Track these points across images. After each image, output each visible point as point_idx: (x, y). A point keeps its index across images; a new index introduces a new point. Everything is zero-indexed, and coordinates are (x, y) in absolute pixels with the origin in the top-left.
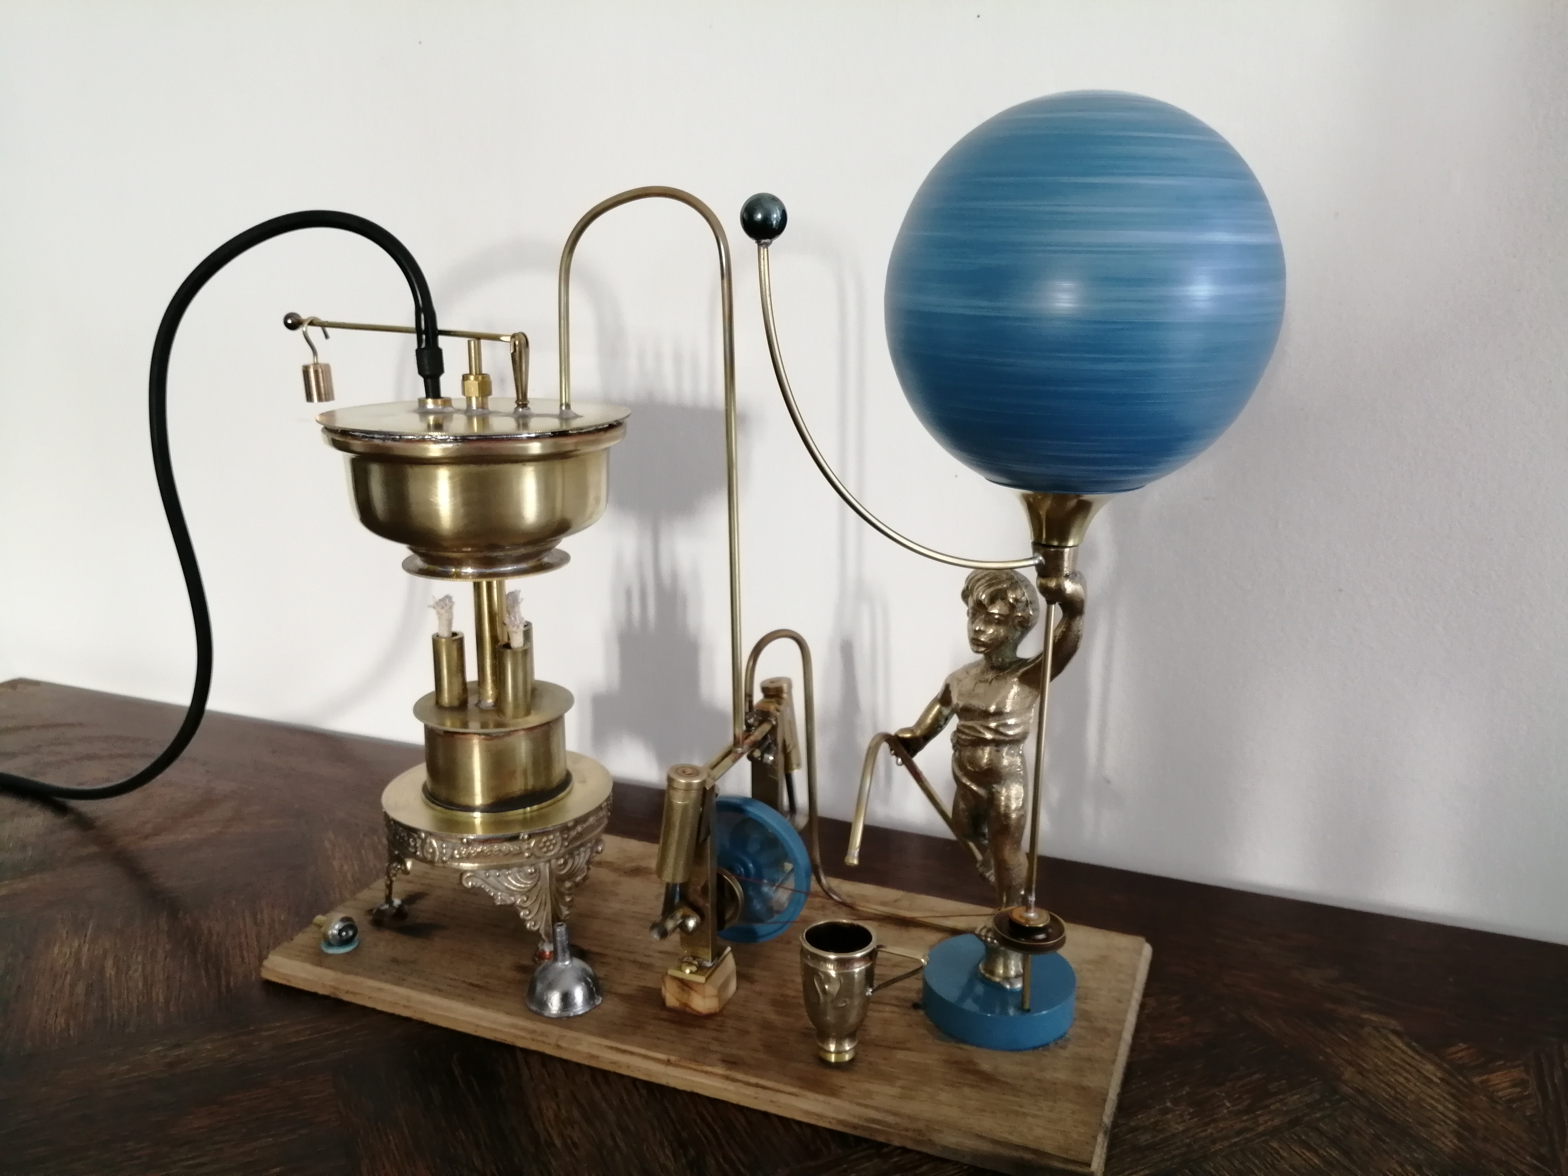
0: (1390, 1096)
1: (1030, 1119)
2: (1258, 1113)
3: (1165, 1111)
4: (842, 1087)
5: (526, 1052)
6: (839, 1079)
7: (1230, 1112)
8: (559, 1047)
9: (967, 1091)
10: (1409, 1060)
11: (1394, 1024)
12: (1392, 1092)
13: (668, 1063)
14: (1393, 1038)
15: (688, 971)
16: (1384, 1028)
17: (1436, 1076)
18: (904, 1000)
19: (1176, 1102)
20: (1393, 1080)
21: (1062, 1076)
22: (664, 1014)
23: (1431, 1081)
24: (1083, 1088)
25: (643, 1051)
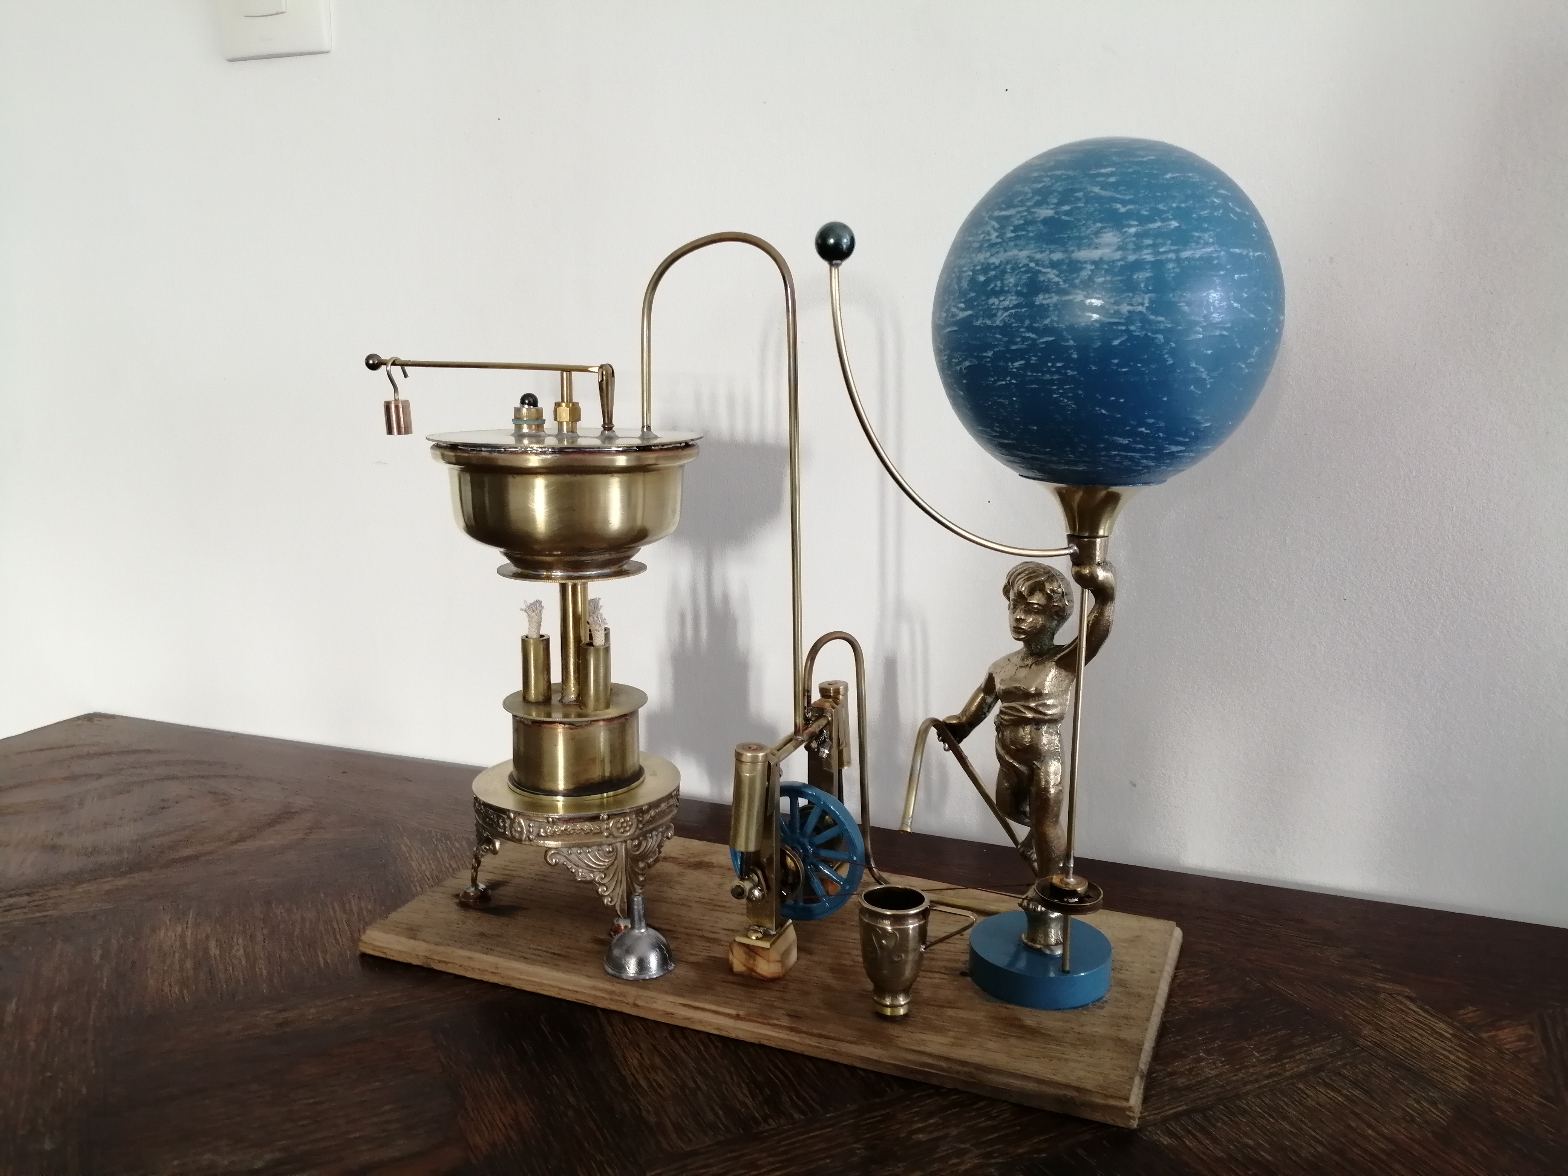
0: (1406, 1048)
1: (1072, 1064)
2: (1285, 1061)
3: (1199, 1060)
4: (898, 1037)
5: (605, 1011)
6: (894, 1030)
7: (1258, 1060)
8: (636, 1005)
9: (1013, 1040)
10: (1421, 1019)
11: (1407, 991)
12: (1408, 1046)
13: (737, 1017)
14: (1408, 1003)
15: (754, 938)
16: (1398, 994)
17: (1448, 1032)
18: (953, 969)
19: (1207, 1052)
20: (1408, 1036)
21: (1100, 1030)
22: (731, 978)
23: (1442, 1036)
24: (1119, 1039)
25: (713, 1008)
